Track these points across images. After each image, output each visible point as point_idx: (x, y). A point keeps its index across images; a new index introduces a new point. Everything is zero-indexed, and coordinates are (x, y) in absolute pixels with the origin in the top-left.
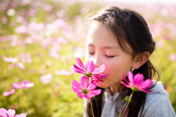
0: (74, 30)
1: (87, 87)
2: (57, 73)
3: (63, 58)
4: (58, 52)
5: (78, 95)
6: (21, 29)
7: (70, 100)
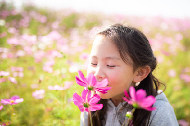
0: (69, 43)
1: (89, 100)
2: (50, 88)
3: (58, 72)
4: (52, 66)
5: (79, 108)
6: (13, 41)
7: (64, 117)
